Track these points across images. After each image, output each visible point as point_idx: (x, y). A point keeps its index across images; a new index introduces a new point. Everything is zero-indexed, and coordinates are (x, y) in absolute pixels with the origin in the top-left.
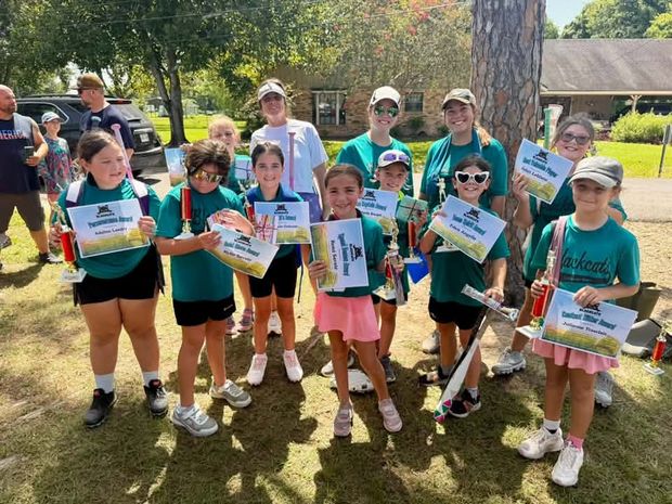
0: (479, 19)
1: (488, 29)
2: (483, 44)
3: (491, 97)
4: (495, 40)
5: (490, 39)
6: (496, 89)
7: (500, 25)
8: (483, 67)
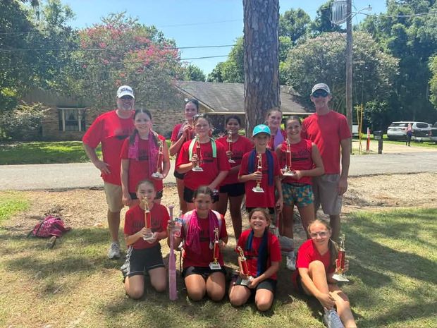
0: (251, 76)
1: (257, 80)
2: (255, 87)
3: (260, 114)
4: (261, 86)
5: (259, 86)
6: (263, 110)
7: (263, 79)
8: (255, 98)
